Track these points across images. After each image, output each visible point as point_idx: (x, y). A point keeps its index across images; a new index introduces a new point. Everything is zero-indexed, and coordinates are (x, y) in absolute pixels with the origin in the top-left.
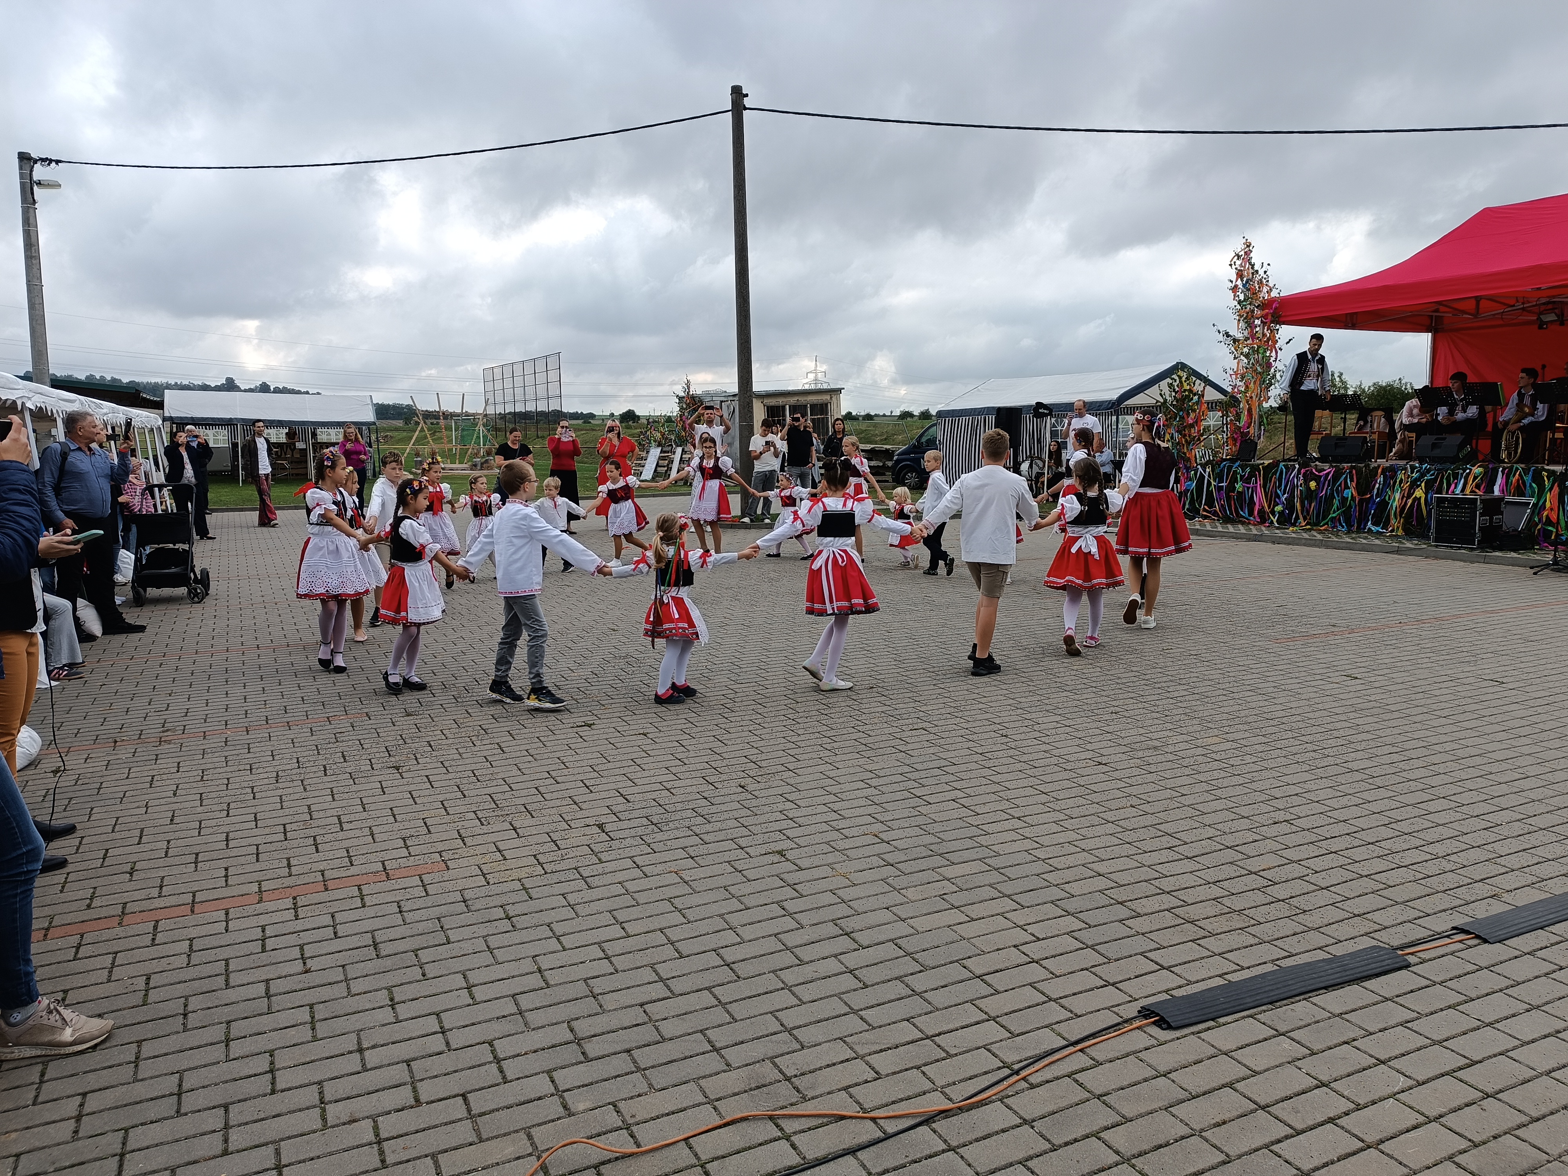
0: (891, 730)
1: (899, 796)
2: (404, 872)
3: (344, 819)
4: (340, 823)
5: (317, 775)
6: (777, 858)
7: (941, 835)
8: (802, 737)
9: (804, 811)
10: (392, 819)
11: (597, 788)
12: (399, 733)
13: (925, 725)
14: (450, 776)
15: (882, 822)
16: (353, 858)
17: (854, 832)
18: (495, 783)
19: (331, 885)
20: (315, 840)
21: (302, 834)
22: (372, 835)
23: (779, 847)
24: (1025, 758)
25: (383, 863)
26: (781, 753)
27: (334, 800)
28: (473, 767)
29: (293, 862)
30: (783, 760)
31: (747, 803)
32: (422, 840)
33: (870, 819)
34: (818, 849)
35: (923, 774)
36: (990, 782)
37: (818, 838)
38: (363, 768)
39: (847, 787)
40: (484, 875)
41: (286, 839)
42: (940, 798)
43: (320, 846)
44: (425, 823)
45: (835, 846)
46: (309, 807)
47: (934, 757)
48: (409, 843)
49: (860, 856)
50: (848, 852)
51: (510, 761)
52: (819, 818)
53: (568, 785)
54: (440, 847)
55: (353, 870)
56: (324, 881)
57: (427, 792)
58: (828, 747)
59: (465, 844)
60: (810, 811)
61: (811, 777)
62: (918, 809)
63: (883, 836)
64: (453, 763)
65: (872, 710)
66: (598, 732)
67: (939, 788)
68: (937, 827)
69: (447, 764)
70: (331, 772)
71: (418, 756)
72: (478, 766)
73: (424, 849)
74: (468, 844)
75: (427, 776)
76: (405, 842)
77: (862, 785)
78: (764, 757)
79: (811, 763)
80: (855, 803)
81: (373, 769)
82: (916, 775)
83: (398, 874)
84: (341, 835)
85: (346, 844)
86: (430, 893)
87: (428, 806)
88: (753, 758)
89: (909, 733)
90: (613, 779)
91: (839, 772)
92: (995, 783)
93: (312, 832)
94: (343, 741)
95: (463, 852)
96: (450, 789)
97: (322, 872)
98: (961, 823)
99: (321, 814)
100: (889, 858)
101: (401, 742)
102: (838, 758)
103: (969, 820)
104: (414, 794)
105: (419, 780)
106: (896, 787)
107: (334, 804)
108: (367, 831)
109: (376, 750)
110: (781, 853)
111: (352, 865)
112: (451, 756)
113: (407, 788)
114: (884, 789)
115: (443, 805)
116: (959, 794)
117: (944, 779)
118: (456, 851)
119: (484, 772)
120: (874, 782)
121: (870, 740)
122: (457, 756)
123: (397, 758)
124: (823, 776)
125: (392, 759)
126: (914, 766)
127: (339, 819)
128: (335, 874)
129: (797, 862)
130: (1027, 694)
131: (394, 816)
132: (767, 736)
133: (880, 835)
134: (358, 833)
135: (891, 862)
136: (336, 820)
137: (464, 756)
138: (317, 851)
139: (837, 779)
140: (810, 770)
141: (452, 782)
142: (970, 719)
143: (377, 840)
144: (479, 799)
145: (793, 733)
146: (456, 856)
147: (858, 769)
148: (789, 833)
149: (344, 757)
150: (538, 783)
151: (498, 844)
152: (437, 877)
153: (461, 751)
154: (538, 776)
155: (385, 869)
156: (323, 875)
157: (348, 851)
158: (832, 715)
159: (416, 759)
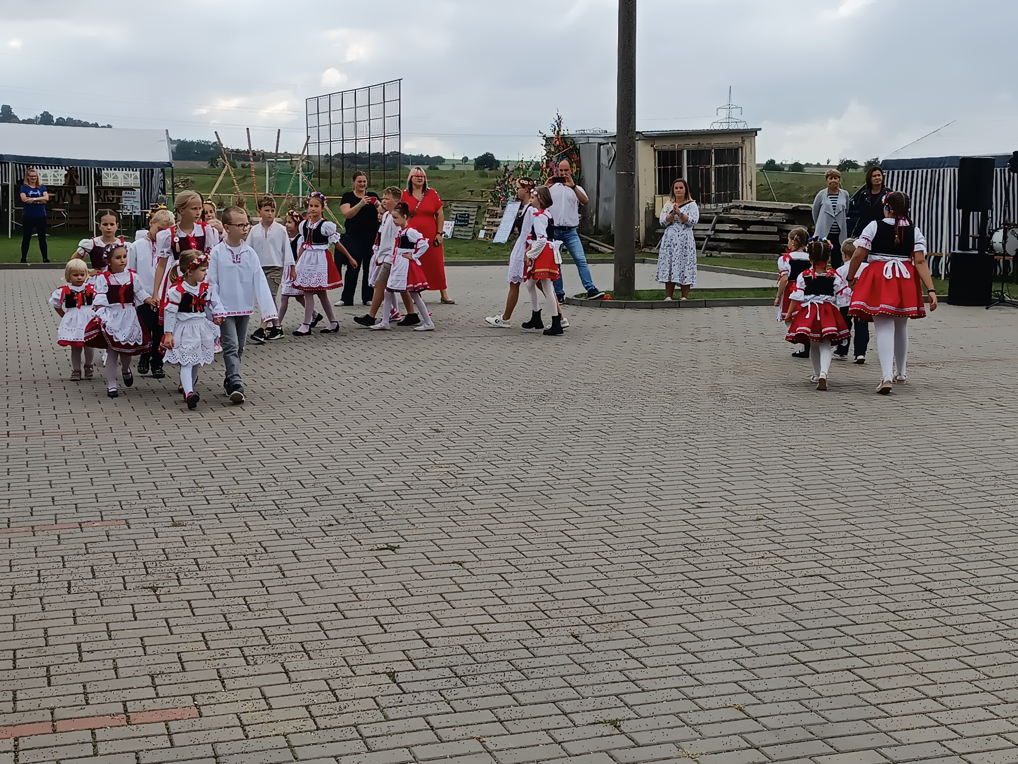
0: (778, 575)
1: (777, 660)
2: (147, 717)
3: (84, 647)
4: (80, 652)
5: (58, 592)
6: (608, 729)
7: (827, 714)
8: (661, 578)
9: (651, 673)
10: (140, 651)
11: (395, 628)
12: (162, 546)
13: (823, 571)
14: (216, 602)
15: (751, 693)
16: (90, 696)
17: (712, 703)
18: (269, 614)
19: (60, 726)
20: (48, 670)
21: (34, 662)
22: (116, 669)
23: (614, 715)
24: (952, 620)
25: (124, 704)
26: (631, 597)
27: (75, 623)
28: (245, 593)
29: (20, 696)
30: (631, 606)
31: (579, 658)
32: (175, 678)
33: (735, 688)
34: (663, 721)
35: (813, 634)
36: (900, 649)
37: (665, 707)
38: (114, 587)
39: (712, 645)
40: (243, 726)
41: (15, 668)
42: (832, 665)
43: (52, 678)
44: (180, 658)
45: (685, 719)
46: (46, 630)
47: (830, 613)
48: (158, 681)
49: (716, 734)
50: (702, 729)
51: (290, 588)
52: (670, 683)
53: (358, 622)
54: (194, 687)
55: (89, 711)
56: (53, 721)
57: (188, 620)
58: (693, 592)
59: (224, 687)
60: (658, 672)
61: (665, 630)
62: (799, 678)
63: (751, 711)
64: (222, 587)
65: (757, 548)
66: (403, 557)
67: (832, 654)
68: (824, 703)
69: (213, 587)
70: (76, 589)
71: (181, 576)
72: (251, 592)
73: (174, 690)
74: (228, 687)
75: (189, 601)
76: (153, 680)
77: (731, 643)
78: (609, 600)
79: (669, 611)
80: (719, 666)
81: (125, 588)
82: (803, 635)
83: (140, 718)
84: (80, 667)
85: (84, 678)
86: (176, 743)
87: (185, 638)
88: (594, 601)
89: (803, 581)
90: (414, 617)
91: (702, 626)
92: (907, 650)
93: (46, 661)
94: (94, 553)
95: (221, 696)
96: (214, 618)
97: (52, 710)
98: (855, 701)
99: (60, 640)
100: (755, 739)
101: (163, 557)
102: (704, 607)
103: (866, 696)
104: (172, 622)
105: (179, 605)
106: (775, 649)
107: (76, 629)
108: (110, 664)
109: (131, 566)
110: (615, 724)
111: (88, 704)
112: (220, 578)
113: (163, 614)
114: (759, 650)
115: (204, 637)
116: (858, 662)
117: (840, 642)
118: (213, 695)
119: (258, 599)
120: (746, 641)
121: (749, 586)
122: (229, 579)
123: (156, 577)
124: (680, 629)
125: (149, 578)
126: (802, 623)
127: (79, 647)
128: (68, 713)
129: (634, 736)
130: (965, 537)
131: (144, 648)
132: (616, 575)
133: (747, 709)
134: (99, 665)
135: (757, 744)
136: (74, 648)
137: (236, 578)
138: (49, 684)
139: (699, 634)
140: (664, 621)
141: (217, 610)
142: (884, 566)
143: (121, 675)
144: (247, 633)
145: (648, 572)
146: (213, 701)
147: (728, 623)
148: (629, 699)
149: (93, 571)
150: (321, 617)
151: (264, 689)
152: (186, 725)
153: (233, 572)
154: (323, 608)
155: (126, 711)
156: (52, 713)
157: (84, 687)
158: (702, 552)
159: (178, 580)
